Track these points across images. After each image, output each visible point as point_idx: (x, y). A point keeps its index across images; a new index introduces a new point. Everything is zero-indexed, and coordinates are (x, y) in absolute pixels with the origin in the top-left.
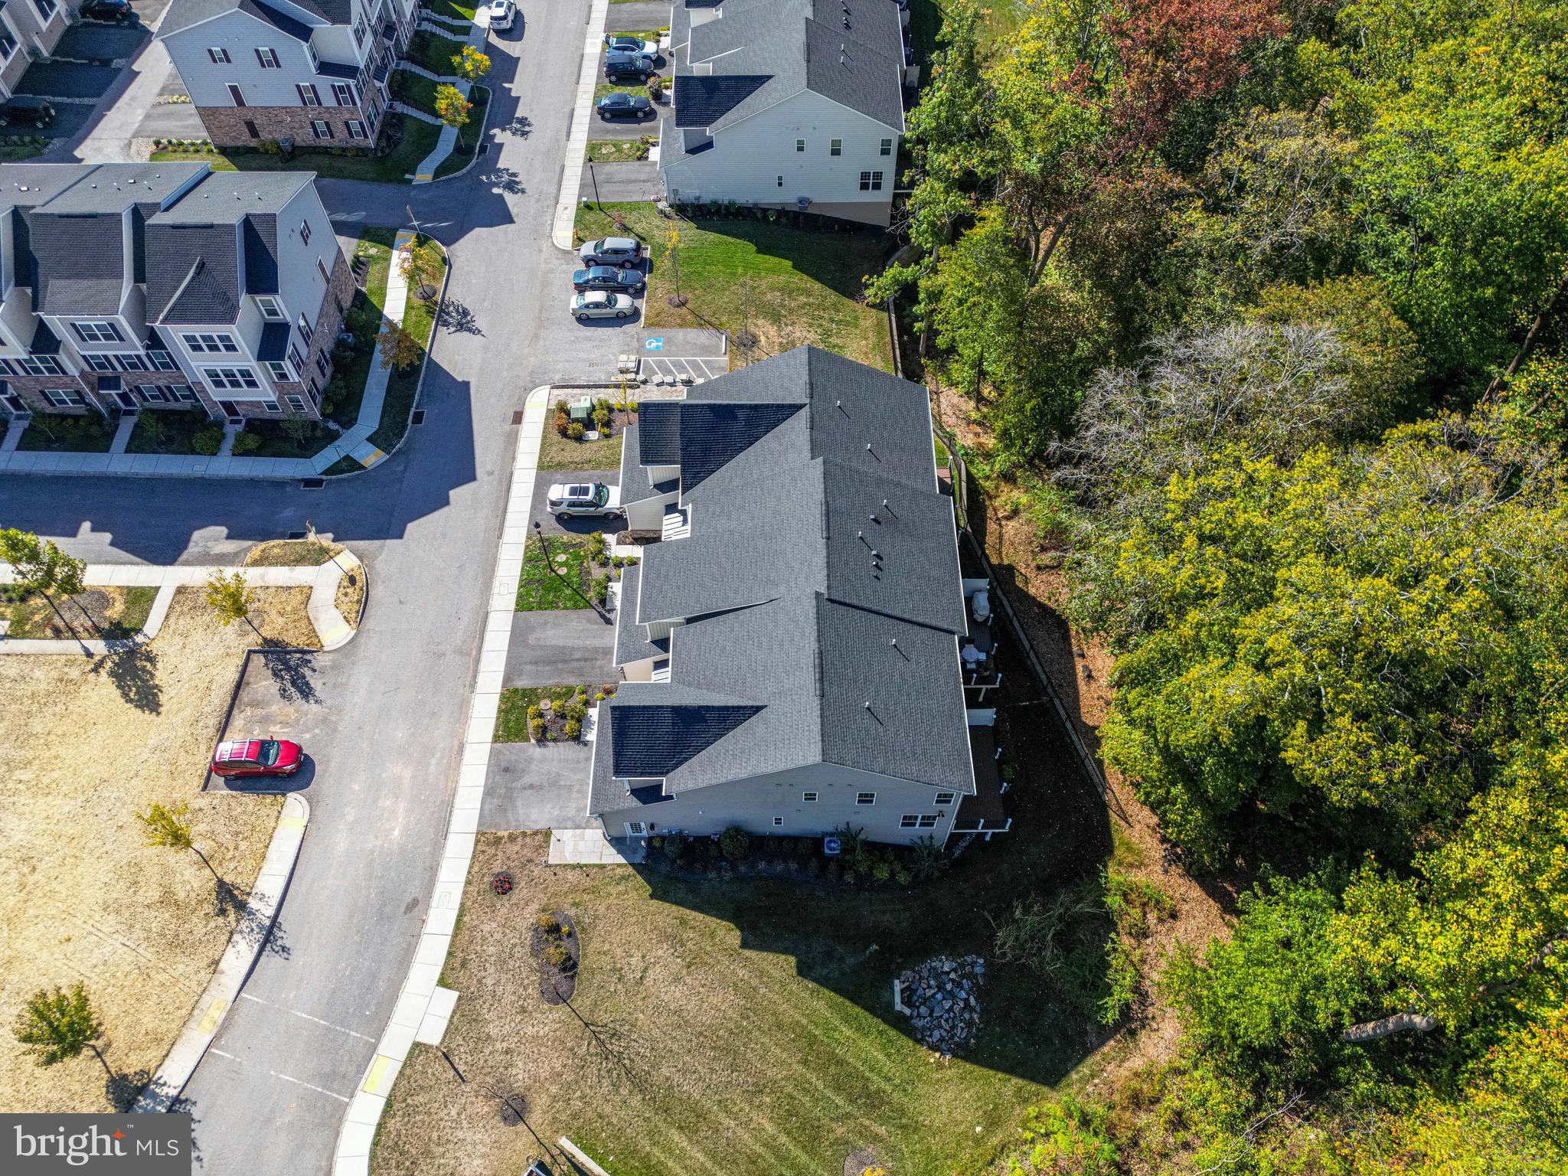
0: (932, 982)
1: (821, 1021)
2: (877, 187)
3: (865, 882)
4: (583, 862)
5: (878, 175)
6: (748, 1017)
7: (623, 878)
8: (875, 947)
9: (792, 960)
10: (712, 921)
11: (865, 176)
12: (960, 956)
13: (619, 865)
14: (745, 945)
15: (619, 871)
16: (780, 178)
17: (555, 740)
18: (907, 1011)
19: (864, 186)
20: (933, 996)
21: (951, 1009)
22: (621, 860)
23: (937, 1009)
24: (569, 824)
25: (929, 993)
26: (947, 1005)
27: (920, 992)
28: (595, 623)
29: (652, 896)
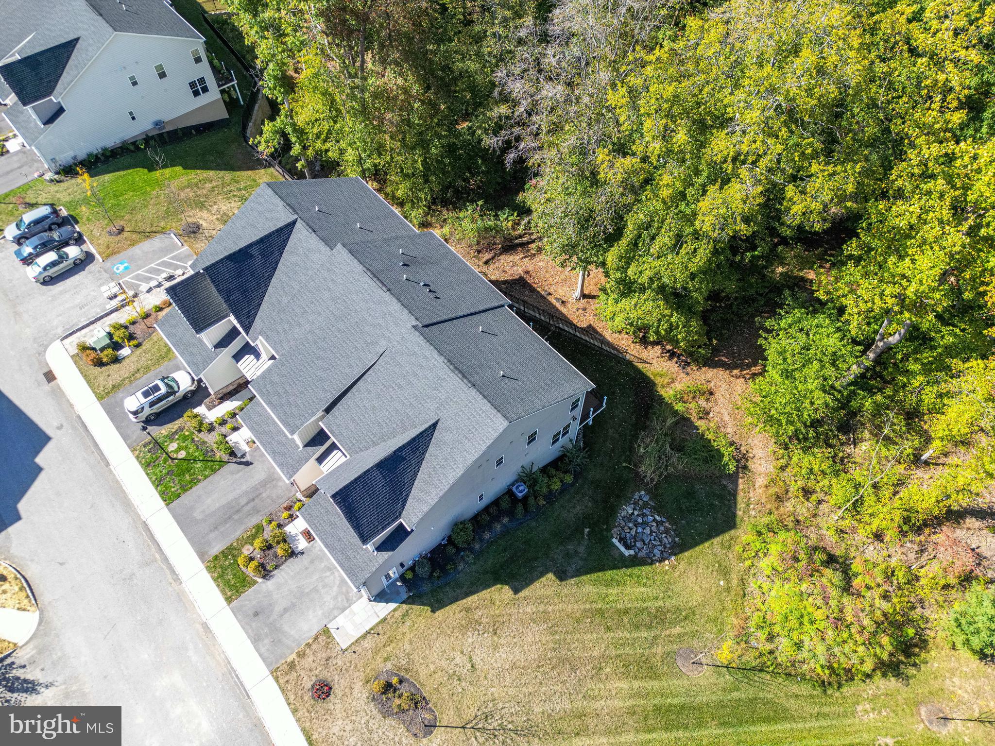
0: (631, 525)
1: (596, 597)
2: (205, 90)
3: (551, 497)
4: (368, 628)
5: (202, 80)
6: (556, 632)
7: (404, 616)
8: (587, 530)
9: (550, 576)
10: (485, 594)
11: (192, 85)
12: (631, 498)
13: (395, 610)
14: (516, 591)
15: (398, 614)
16: (131, 113)
17: (277, 567)
18: (632, 552)
19: (196, 94)
20: (636, 532)
21: (652, 532)
22: (392, 606)
23: (645, 538)
24: (336, 612)
25: (633, 532)
26: (648, 531)
27: (628, 536)
28: (239, 471)
29: (433, 611)
